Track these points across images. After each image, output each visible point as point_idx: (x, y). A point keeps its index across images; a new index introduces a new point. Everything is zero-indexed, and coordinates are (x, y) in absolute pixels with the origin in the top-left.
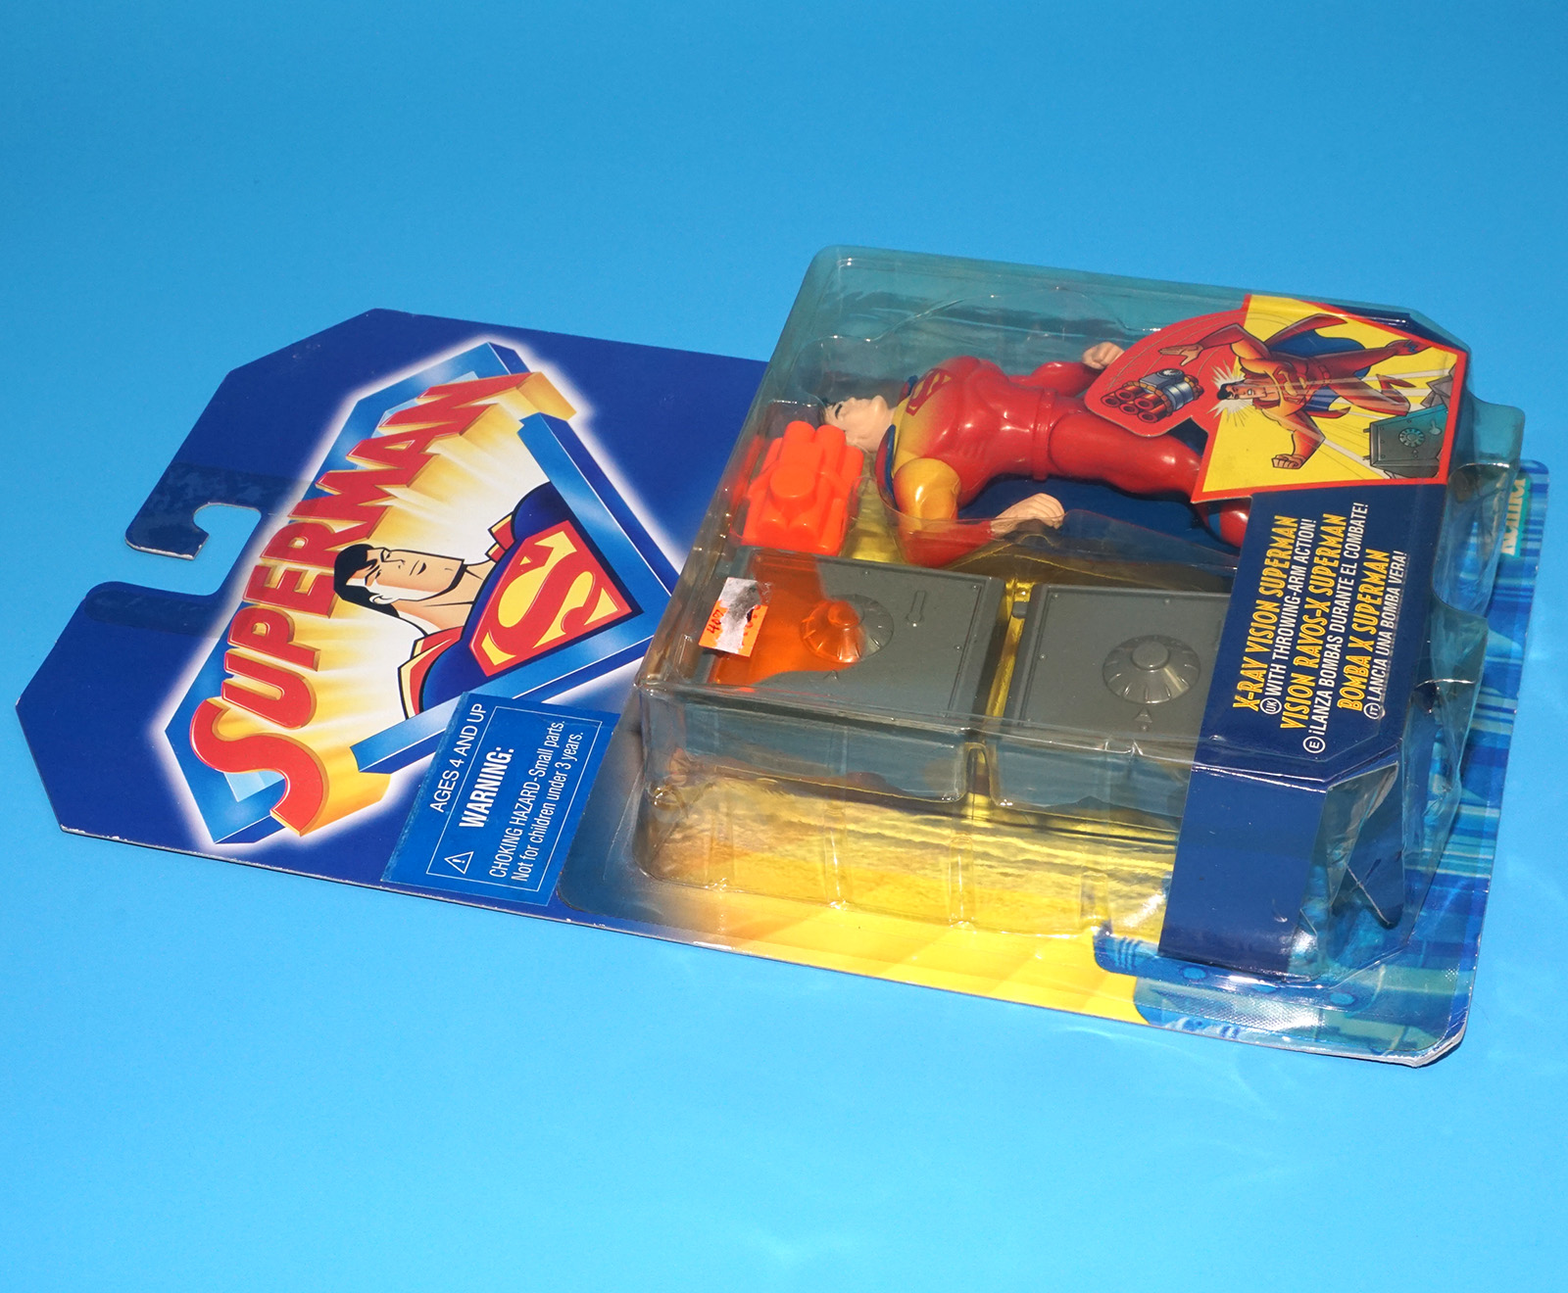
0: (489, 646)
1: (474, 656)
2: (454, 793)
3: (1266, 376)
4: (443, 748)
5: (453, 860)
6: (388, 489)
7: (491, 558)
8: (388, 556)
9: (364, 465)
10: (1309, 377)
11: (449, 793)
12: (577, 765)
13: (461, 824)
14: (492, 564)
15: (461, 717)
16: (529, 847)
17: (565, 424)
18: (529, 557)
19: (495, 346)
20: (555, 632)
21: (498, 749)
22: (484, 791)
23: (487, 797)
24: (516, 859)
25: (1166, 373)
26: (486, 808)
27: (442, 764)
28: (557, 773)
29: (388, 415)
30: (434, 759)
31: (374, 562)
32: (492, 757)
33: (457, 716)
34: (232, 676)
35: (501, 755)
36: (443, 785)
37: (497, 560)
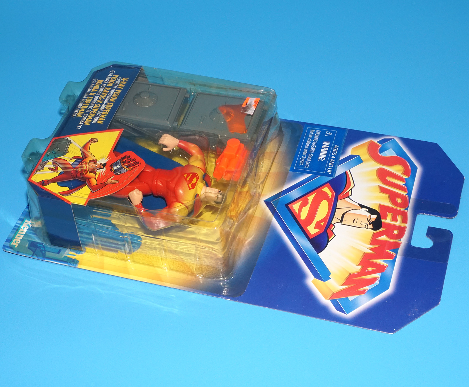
0: (330, 194)
1: (334, 190)
2: (333, 150)
3: (90, 172)
4: (338, 161)
5: (330, 134)
6: (371, 252)
7: (333, 224)
8: (366, 226)
9: (381, 262)
10: (77, 171)
12: (300, 157)
13: (330, 142)
14: (333, 223)
15: (334, 170)
16: (311, 137)
17: (315, 277)
18: (321, 225)
19: (345, 313)
20: (311, 198)
21: (322, 161)
22: (324, 150)
23: (324, 149)
24: (314, 135)
25: (119, 173)
26: (323, 146)
27: (337, 157)
28: (305, 155)
29: (377, 282)
30: (339, 158)
31: (370, 224)
32: (324, 159)
33: (335, 170)
34: (404, 184)
35: (321, 159)
36: (336, 152)
37: (331, 224)
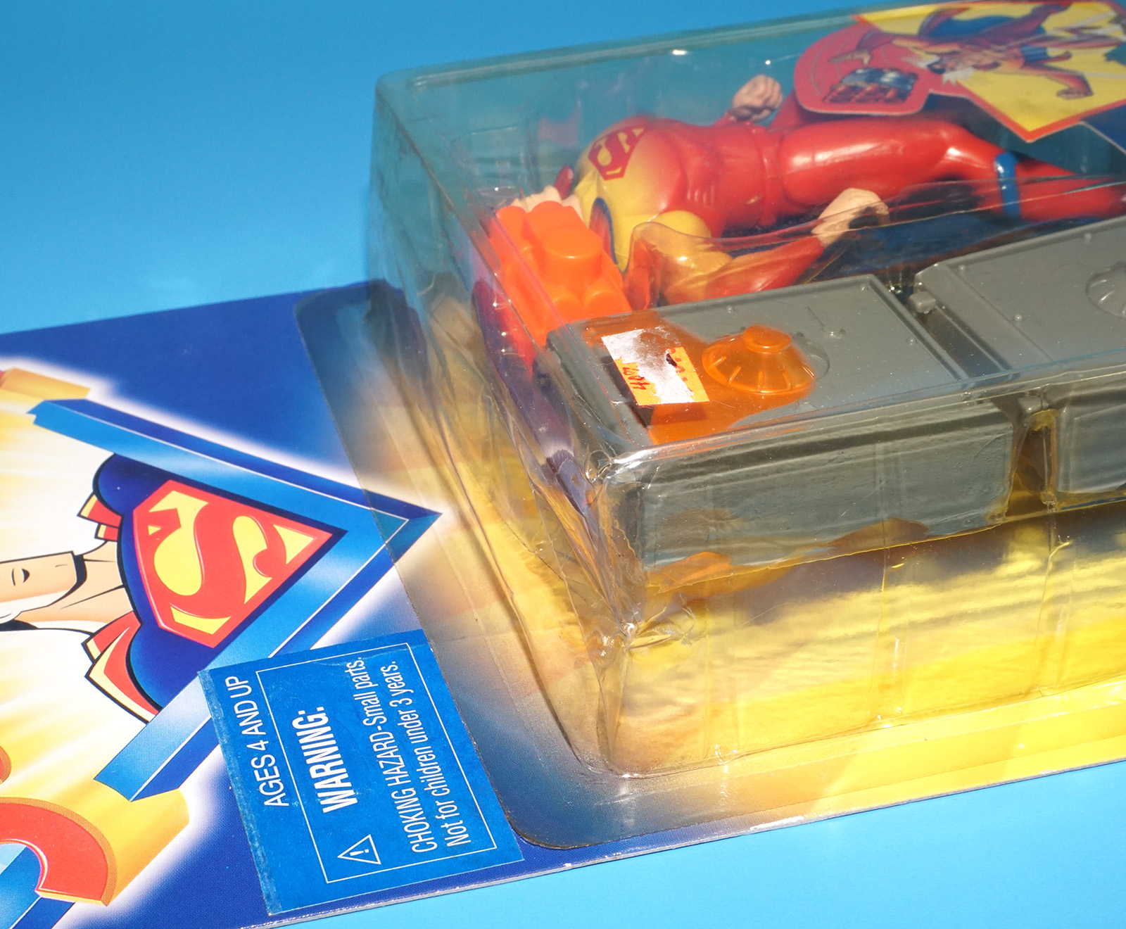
0: (185, 619)
1: (176, 634)
2: (284, 777)
4: (225, 736)
5: (351, 854)
7: (106, 540)
11: (277, 781)
12: (419, 696)
13: (326, 810)
14: (113, 546)
15: (219, 695)
16: (439, 804)
18: (154, 524)
20: (257, 581)
21: (302, 714)
22: (325, 763)
23: (332, 768)
24: (436, 826)
25: (860, 71)
26: (343, 781)
27: (240, 754)
28: (401, 713)
30: (224, 751)
32: (300, 723)
33: (214, 698)
35: (311, 718)
36: (262, 775)
37: (116, 538)
